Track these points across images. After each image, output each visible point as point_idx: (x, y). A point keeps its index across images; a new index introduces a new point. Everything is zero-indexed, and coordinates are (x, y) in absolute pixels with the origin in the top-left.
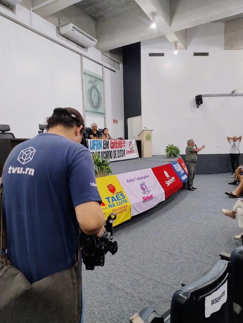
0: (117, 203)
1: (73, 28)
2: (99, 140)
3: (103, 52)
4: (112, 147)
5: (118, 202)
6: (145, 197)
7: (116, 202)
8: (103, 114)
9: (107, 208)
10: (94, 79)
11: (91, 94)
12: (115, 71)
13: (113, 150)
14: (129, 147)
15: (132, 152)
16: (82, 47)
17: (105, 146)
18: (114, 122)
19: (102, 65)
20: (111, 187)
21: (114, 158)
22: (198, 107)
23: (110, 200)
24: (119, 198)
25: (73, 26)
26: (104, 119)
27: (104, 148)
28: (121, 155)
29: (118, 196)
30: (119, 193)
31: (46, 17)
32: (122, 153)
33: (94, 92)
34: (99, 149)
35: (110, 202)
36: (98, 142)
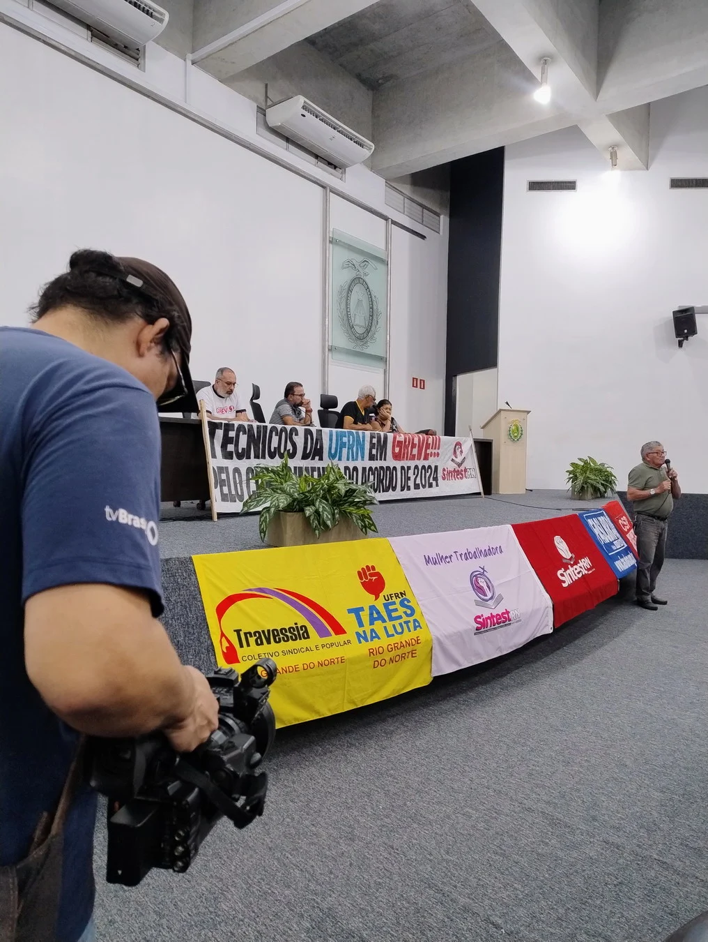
0: (385, 628)
1: (304, 108)
2: (357, 433)
3: (391, 182)
4: (397, 457)
5: (389, 624)
6: (484, 617)
7: (384, 624)
8: (383, 360)
9: (349, 642)
10: (358, 259)
11: (347, 299)
12: (423, 237)
13: (398, 464)
14: (453, 460)
15: (462, 475)
16: (330, 164)
17: (374, 452)
18: (413, 386)
19: (386, 219)
20: (371, 575)
21: (402, 489)
22: (680, 344)
23: (365, 616)
24: (394, 614)
25: (305, 102)
26: (383, 376)
27: (372, 458)
28: (425, 483)
29: (391, 607)
30: (394, 598)
31: (228, 80)
32: (428, 475)
33: (358, 293)
34: (357, 460)
35: (361, 624)
36: (353, 438)
